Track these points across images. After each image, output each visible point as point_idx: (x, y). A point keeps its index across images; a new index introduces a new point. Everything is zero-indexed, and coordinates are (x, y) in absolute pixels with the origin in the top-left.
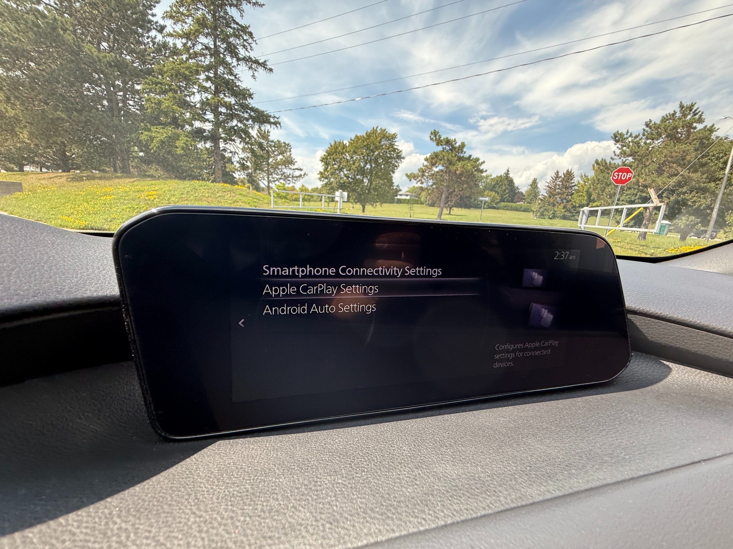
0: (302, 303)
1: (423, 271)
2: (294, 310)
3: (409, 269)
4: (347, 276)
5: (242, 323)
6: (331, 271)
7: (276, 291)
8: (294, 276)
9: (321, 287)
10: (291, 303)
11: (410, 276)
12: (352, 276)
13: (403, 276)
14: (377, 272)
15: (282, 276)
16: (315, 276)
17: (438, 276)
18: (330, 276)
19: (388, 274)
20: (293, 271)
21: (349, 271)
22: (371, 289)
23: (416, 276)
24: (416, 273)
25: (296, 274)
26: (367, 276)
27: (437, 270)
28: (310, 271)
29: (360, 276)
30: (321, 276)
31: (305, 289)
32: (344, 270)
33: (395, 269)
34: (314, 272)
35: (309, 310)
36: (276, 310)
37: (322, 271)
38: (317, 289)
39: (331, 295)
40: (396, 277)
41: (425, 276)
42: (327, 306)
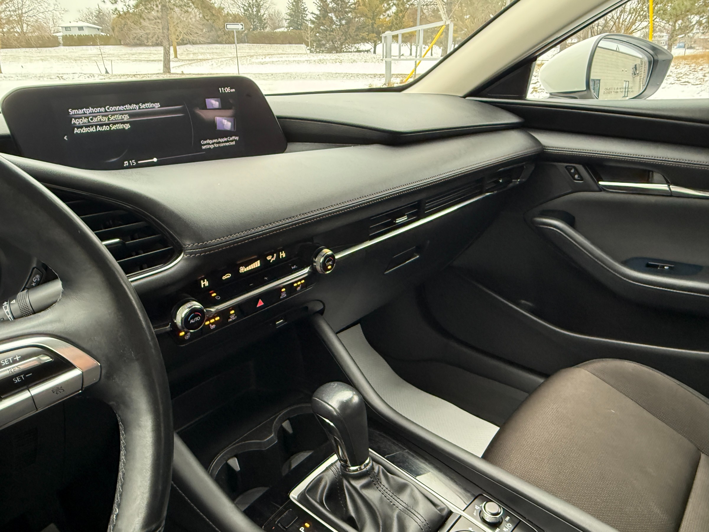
0: (92, 126)
1: (149, 105)
2: (89, 130)
3: (142, 105)
4: (110, 111)
5: (66, 138)
6: (102, 109)
7: (78, 121)
8: (84, 113)
9: (99, 118)
10: (87, 127)
11: (143, 109)
12: (113, 111)
13: (139, 109)
14: (125, 108)
15: (79, 114)
16: (95, 113)
17: (158, 107)
18: (102, 112)
19: (131, 108)
20: (84, 111)
21: (111, 109)
22: (125, 117)
23: (146, 108)
24: (146, 106)
25: (86, 112)
26: (121, 110)
27: (156, 104)
28: (92, 110)
29: (117, 111)
30: (98, 112)
31: (92, 119)
32: (108, 109)
33: (135, 105)
34: (94, 110)
35: (96, 129)
36: (80, 130)
37: (98, 110)
38: (97, 119)
39: (105, 121)
40: (136, 109)
41: (151, 108)
42: (104, 126)
